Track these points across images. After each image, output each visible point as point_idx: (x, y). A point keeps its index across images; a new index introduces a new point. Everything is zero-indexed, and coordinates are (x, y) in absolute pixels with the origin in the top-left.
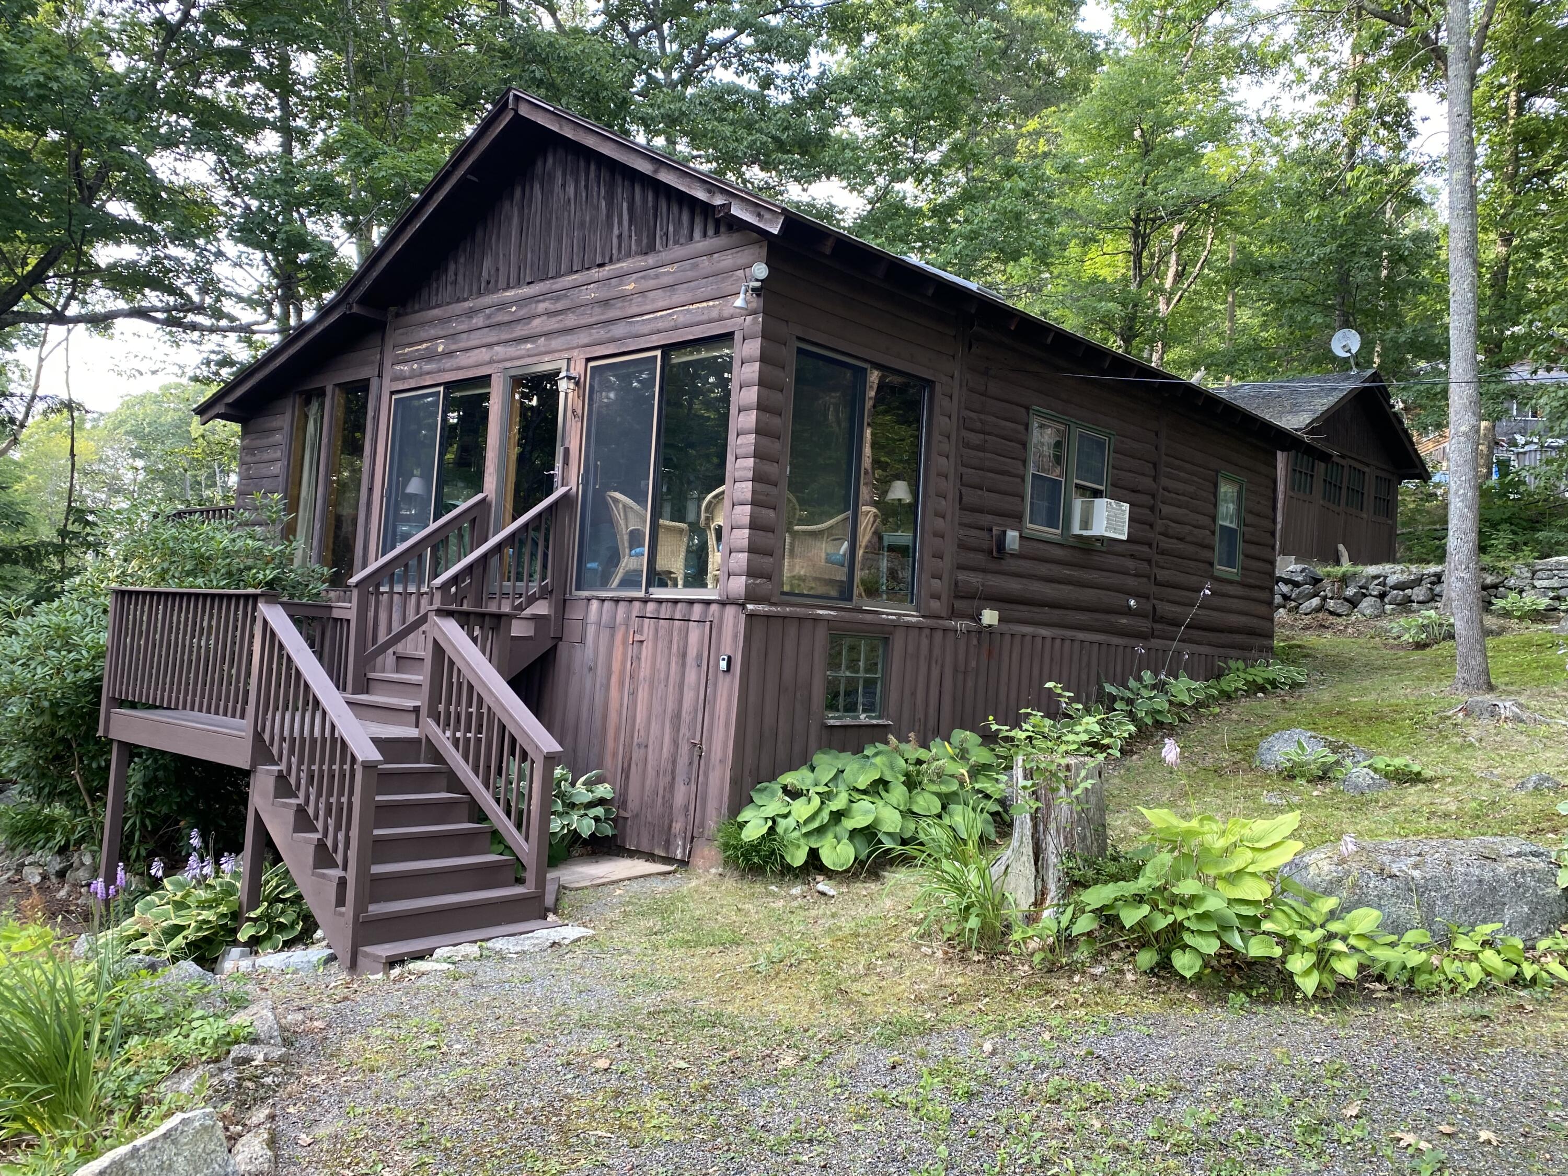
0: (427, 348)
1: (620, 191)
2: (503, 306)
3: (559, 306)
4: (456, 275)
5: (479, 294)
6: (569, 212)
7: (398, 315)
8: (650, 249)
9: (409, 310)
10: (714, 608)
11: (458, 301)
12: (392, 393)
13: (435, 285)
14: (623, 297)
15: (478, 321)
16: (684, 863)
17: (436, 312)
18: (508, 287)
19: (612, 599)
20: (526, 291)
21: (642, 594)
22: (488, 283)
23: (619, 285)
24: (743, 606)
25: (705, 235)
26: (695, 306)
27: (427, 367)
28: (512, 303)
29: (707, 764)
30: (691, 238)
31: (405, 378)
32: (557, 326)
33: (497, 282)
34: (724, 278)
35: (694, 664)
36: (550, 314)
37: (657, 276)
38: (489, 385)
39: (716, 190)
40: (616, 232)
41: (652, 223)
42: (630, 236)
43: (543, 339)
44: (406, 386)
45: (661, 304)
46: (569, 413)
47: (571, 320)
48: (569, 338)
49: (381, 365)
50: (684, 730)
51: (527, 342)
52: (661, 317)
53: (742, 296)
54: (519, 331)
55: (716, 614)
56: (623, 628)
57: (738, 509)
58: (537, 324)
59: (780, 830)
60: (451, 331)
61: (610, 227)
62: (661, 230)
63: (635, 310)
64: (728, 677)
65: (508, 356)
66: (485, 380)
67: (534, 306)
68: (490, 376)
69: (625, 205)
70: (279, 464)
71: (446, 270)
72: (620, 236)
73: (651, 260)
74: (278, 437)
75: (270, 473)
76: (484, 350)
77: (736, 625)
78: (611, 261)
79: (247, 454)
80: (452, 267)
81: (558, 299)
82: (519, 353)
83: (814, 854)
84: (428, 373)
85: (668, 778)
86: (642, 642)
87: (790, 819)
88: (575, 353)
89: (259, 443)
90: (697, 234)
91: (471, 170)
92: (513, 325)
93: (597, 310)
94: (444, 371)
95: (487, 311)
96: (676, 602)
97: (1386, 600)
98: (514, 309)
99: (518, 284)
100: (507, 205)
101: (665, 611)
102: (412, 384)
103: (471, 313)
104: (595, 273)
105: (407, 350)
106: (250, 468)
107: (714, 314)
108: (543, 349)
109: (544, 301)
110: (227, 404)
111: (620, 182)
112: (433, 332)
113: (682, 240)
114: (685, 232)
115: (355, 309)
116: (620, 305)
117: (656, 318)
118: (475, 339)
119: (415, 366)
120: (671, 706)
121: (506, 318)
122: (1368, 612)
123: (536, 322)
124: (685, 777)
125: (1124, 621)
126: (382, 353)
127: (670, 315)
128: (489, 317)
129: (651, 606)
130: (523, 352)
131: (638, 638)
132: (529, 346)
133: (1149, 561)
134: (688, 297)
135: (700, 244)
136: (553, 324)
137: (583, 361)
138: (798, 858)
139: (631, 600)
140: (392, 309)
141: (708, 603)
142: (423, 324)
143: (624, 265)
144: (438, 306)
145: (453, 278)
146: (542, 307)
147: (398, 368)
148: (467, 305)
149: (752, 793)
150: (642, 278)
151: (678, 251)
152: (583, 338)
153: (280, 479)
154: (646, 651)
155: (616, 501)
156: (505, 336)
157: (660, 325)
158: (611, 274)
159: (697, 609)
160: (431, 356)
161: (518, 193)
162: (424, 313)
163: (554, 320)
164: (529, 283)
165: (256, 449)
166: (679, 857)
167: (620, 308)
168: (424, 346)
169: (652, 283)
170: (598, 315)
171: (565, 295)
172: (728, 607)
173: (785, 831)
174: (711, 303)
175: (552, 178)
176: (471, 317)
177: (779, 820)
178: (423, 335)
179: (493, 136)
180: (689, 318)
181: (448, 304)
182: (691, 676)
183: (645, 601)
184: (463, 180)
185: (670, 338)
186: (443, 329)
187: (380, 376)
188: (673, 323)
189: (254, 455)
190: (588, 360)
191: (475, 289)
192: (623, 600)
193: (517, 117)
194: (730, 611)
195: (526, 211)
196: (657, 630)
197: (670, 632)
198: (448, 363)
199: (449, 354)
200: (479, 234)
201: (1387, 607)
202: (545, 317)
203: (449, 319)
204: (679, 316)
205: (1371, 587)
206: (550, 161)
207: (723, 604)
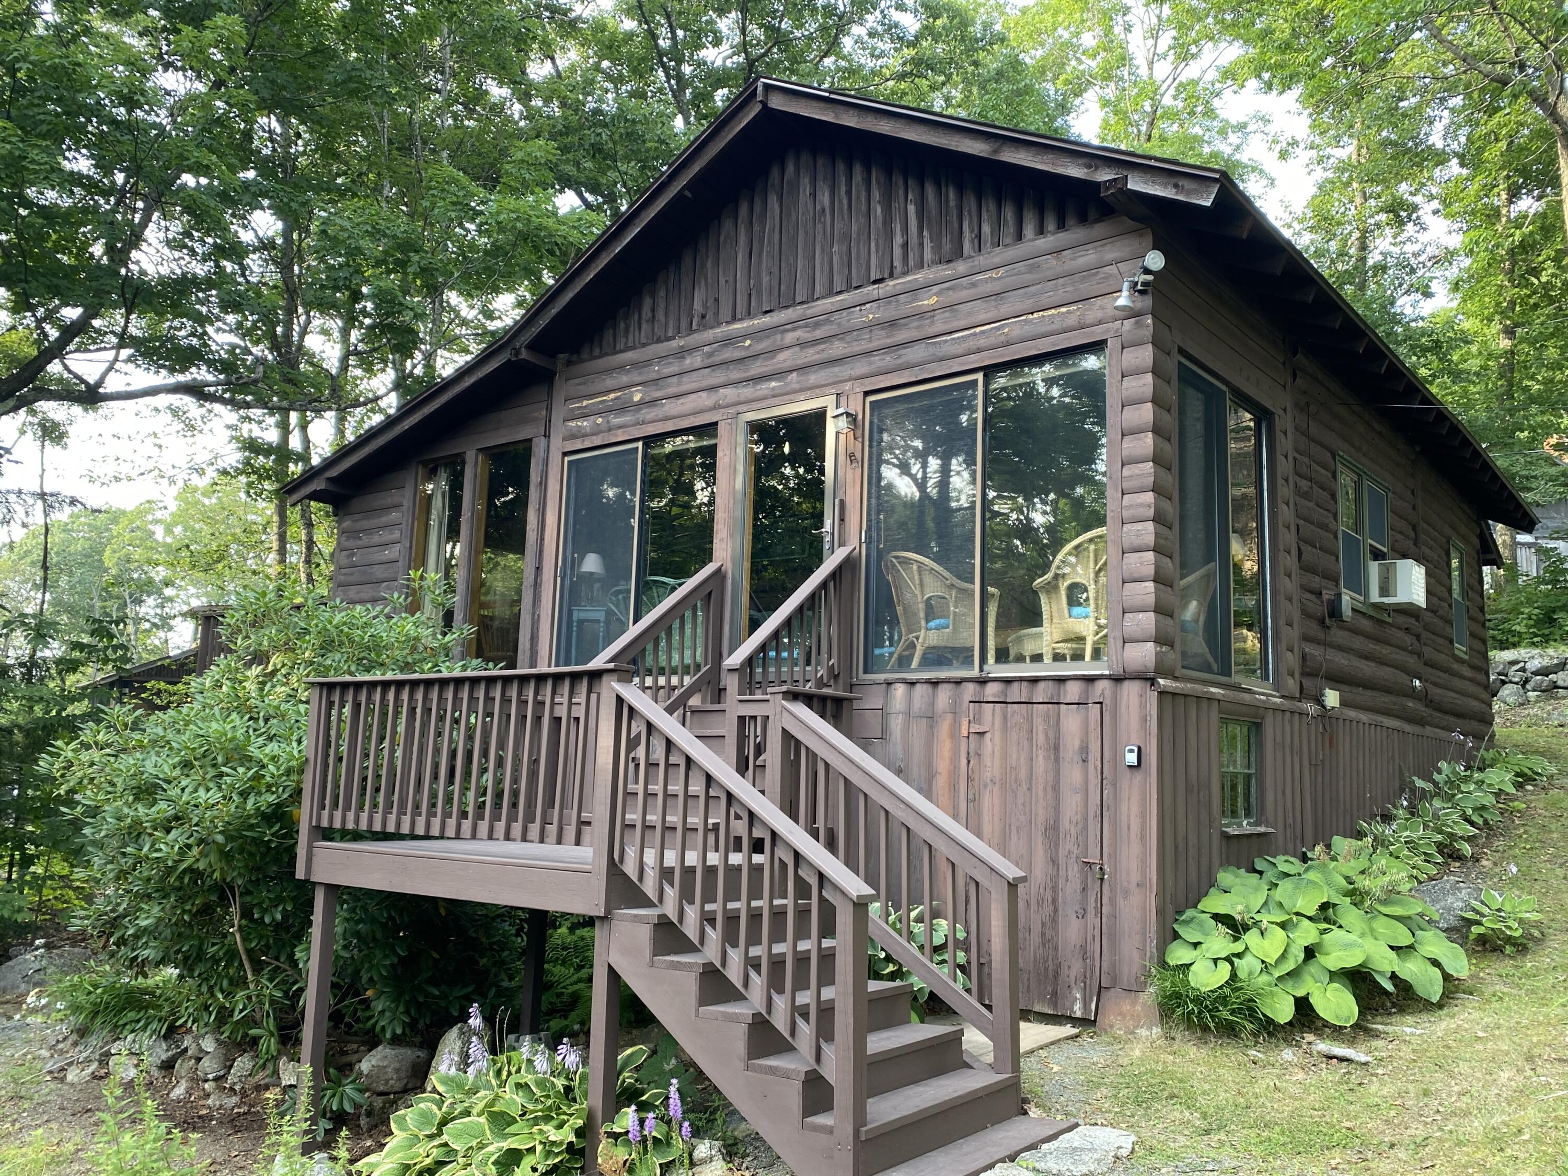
0: (616, 398)
1: (901, 192)
2: (729, 341)
3: (819, 333)
4: (653, 310)
5: (691, 331)
6: (824, 223)
7: (569, 363)
8: (958, 254)
9: (585, 355)
10: (1102, 686)
11: (659, 341)
12: (565, 454)
13: (622, 325)
14: (921, 315)
15: (695, 360)
16: (1086, 1023)
17: (630, 356)
18: (734, 319)
19: (929, 682)
20: (766, 320)
21: (975, 673)
22: (703, 317)
23: (913, 301)
24: (1153, 682)
25: (1041, 231)
26: (1035, 315)
27: (616, 420)
28: (745, 336)
29: (1113, 890)
30: (1019, 237)
31: (585, 436)
32: (817, 357)
33: (717, 314)
34: (1084, 278)
35: (1077, 758)
36: (803, 345)
37: (974, 285)
38: (715, 436)
39: (1099, 162)
40: (898, 240)
41: (956, 225)
42: (921, 245)
43: (794, 374)
44: (587, 444)
45: (982, 317)
46: (842, 458)
47: (838, 349)
48: (837, 369)
49: (548, 423)
50: (1068, 846)
51: (770, 380)
52: (983, 332)
53: (1125, 293)
54: (756, 368)
55: (1108, 693)
56: (949, 718)
57: (1132, 558)
58: (784, 359)
59: (1242, 974)
60: (654, 376)
61: (890, 236)
62: (972, 231)
63: (939, 327)
64: (1138, 776)
65: (742, 398)
66: (710, 429)
67: (779, 337)
68: (716, 424)
69: (911, 209)
70: (397, 547)
71: (640, 308)
72: (905, 245)
73: (961, 267)
74: (394, 516)
75: (384, 558)
76: (704, 394)
77: (1142, 706)
78: (891, 275)
79: (348, 539)
80: (647, 303)
81: (817, 325)
82: (760, 393)
83: (1303, 1005)
84: (620, 427)
85: (1048, 909)
86: (982, 734)
87: (1248, 958)
88: (848, 386)
89: (366, 524)
90: (1029, 230)
91: (689, 186)
92: (747, 361)
93: (878, 333)
94: (644, 423)
95: (706, 349)
96: (1034, 681)
97: (1528, 687)
98: (748, 343)
99: (749, 314)
100: (728, 225)
101: (1016, 692)
102: (597, 441)
103: (682, 353)
104: (872, 291)
105: (585, 403)
106: (353, 555)
107: (1072, 321)
108: (797, 386)
109: (794, 329)
110: (329, 479)
111: (901, 182)
112: (624, 379)
113: (1008, 240)
114: (1011, 229)
115: (524, 355)
116: (916, 324)
117: (975, 334)
118: (688, 383)
119: (600, 420)
120: (1041, 813)
121: (738, 354)
122: (1511, 700)
123: (782, 356)
124: (1077, 907)
125: (1411, 704)
126: (549, 410)
127: (998, 328)
128: (711, 355)
129: (992, 690)
130: (766, 392)
131: (975, 728)
132: (773, 384)
133: (1418, 637)
134: (1028, 304)
135: (1034, 243)
136: (811, 355)
137: (861, 396)
138: (1284, 1011)
139: (959, 682)
140: (562, 356)
141: (1090, 680)
142: (608, 371)
143: (919, 277)
144: (628, 349)
145: (650, 315)
146: (790, 337)
147: (572, 424)
148: (674, 344)
149: (1176, 926)
150: (948, 289)
151: (999, 255)
152: (861, 367)
153: (400, 564)
154: (989, 745)
155: (906, 562)
156: (735, 375)
157: (983, 342)
158: (899, 289)
159: (1073, 691)
160: (622, 408)
161: (744, 210)
162: (605, 359)
163: (811, 351)
164: (767, 312)
165: (360, 531)
166: (1078, 1014)
167: (917, 328)
168: (612, 396)
169: (964, 294)
170: (881, 339)
171: (828, 320)
172: (1126, 684)
173: (1250, 974)
174: (1064, 310)
175: (795, 187)
176: (683, 357)
177: (1235, 960)
178: (610, 383)
179: (731, 136)
180: (1029, 330)
181: (644, 345)
182: (1073, 774)
183: (983, 682)
184: (680, 196)
185: (1001, 356)
186: (640, 374)
187: (547, 435)
188: (1003, 338)
189: (360, 538)
190: (867, 394)
191: (684, 324)
192: (947, 681)
193: (767, 112)
194: (1132, 689)
195: (756, 228)
196: (1005, 718)
197: (1030, 720)
198: (649, 414)
199: (653, 402)
200: (687, 261)
201: (1530, 694)
202: (797, 349)
203: (648, 363)
204: (1012, 329)
205: (1511, 673)
206: (790, 169)
207: (1117, 679)
